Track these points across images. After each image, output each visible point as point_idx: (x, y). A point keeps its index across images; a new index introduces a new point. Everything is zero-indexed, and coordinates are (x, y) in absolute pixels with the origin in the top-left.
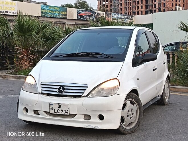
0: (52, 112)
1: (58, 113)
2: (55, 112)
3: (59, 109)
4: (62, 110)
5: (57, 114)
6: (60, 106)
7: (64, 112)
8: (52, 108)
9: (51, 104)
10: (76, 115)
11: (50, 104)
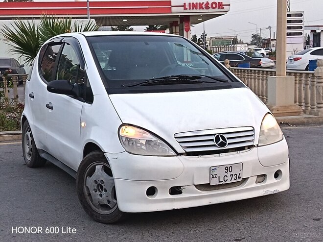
0: (214, 182)
1: (224, 183)
2: (219, 182)
3: (226, 174)
4: (231, 175)
5: (223, 185)
6: (228, 168)
7: (234, 177)
8: (214, 176)
9: (214, 168)
10: (248, 178)
11: (212, 168)
